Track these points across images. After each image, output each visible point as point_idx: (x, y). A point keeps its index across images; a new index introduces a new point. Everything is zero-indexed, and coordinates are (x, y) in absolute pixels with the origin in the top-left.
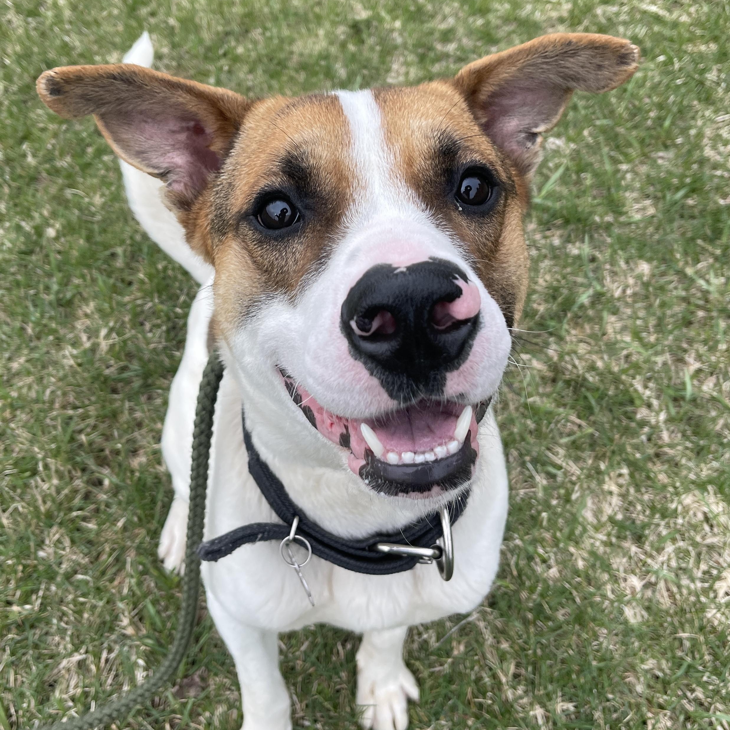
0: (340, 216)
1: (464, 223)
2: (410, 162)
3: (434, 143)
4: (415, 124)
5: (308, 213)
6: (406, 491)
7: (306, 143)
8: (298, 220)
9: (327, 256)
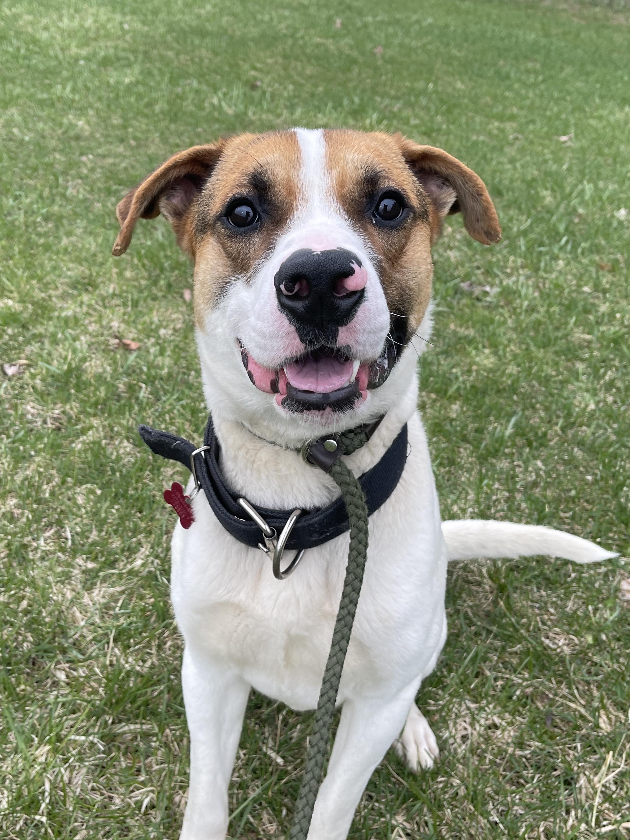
0: (286, 220)
1: (375, 233)
2: (342, 185)
3: (361, 173)
4: (350, 156)
5: (264, 216)
6: (308, 409)
7: (268, 164)
8: (258, 221)
9: (273, 248)
